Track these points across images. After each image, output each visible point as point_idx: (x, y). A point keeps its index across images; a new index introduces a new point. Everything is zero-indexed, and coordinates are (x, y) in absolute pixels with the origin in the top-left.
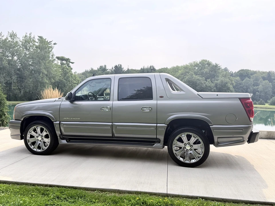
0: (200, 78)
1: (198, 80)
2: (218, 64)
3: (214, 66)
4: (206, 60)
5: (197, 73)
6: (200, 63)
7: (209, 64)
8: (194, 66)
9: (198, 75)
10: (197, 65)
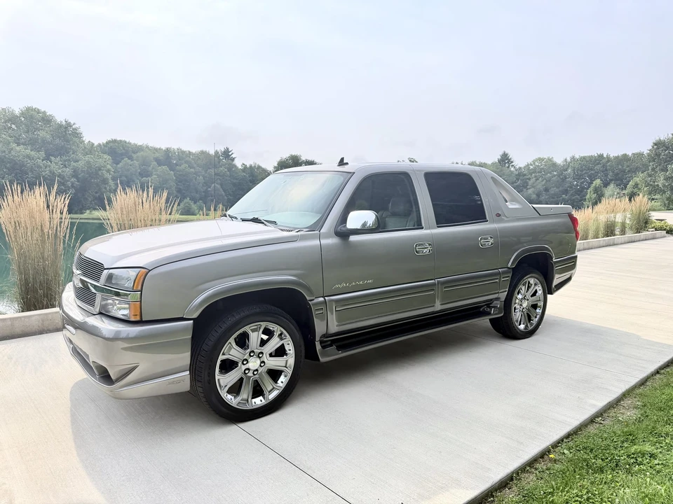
0: (33, 153)
1: (28, 157)
2: (72, 123)
3: (60, 126)
4: (38, 110)
5: (19, 139)
6: (22, 114)
7: (47, 120)
8: (5, 122)
9: (23, 144)
10: (13, 119)
